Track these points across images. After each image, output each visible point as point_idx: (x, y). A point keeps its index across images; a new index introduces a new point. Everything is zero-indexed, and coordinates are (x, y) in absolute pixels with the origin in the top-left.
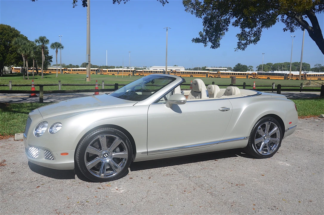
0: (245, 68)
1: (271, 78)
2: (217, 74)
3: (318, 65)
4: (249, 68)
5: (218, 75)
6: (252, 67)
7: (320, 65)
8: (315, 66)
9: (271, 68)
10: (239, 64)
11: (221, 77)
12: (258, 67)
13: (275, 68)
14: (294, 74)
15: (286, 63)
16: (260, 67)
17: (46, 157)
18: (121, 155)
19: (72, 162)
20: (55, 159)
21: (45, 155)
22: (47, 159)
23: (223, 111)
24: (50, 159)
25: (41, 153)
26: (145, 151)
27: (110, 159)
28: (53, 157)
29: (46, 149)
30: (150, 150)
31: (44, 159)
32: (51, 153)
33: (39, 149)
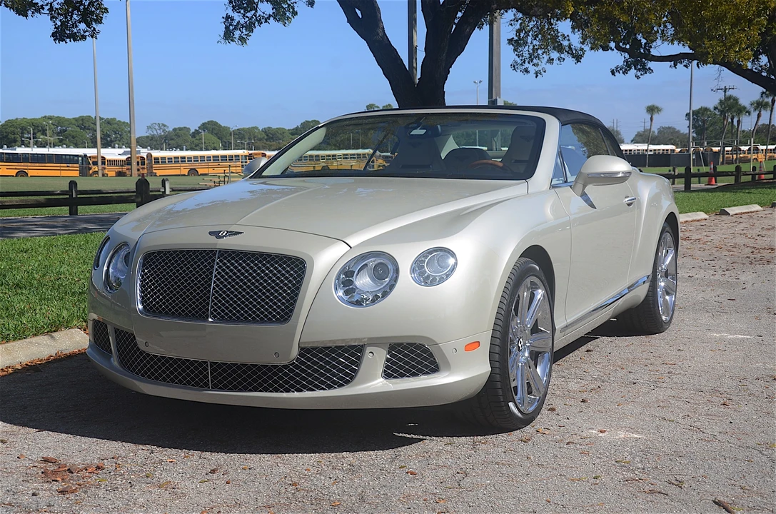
1: (30, 173)
3: (157, 127)
7: (164, 126)
14: (108, 157)
15: (50, 118)
17: (391, 371)
18: (542, 343)
19: (487, 368)
20: (448, 367)
21: (387, 367)
22: (395, 377)
23: (629, 205)
24: (414, 375)
25: (376, 359)
26: (564, 324)
27: (527, 354)
28: (434, 362)
29: (405, 341)
30: (569, 321)
31: (382, 379)
32: (426, 351)
33: (368, 349)
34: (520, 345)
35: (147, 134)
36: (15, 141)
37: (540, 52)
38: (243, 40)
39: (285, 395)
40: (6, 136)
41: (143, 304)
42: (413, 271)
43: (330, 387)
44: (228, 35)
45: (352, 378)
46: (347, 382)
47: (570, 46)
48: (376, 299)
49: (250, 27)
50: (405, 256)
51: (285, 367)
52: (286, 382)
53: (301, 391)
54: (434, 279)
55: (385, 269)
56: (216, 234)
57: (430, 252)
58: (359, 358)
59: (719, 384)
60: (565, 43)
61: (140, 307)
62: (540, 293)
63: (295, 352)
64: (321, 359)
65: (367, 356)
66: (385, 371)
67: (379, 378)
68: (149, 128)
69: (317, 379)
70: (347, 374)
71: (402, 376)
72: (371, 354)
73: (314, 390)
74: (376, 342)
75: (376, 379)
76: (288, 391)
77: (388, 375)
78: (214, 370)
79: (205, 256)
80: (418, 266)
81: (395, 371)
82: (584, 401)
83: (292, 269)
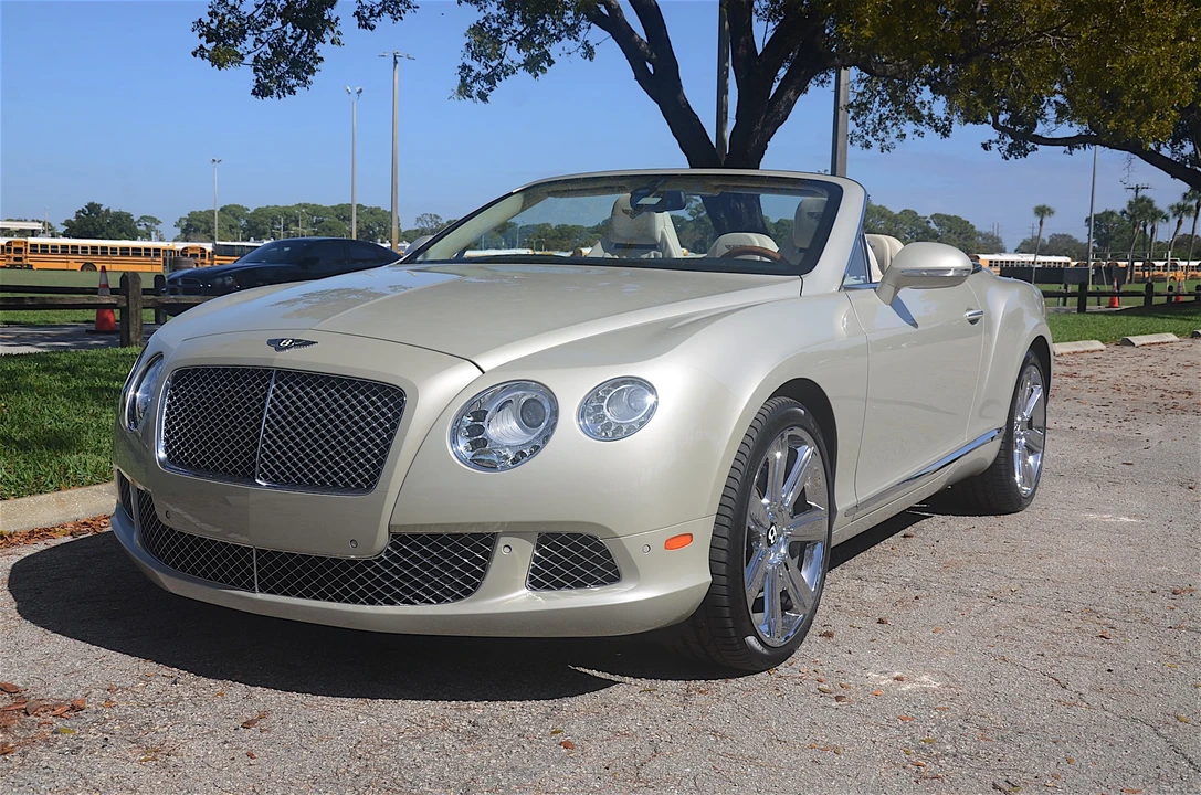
0: (121, 225)
2: (9, 250)
3: (428, 219)
4: (143, 228)
5: (12, 254)
6: (153, 220)
7: (437, 217)
8: (420, 224)
9: (241, 228)
10: (93, 207)
11: (36, 265)
12: (184, 223)
13: (260, 227)
15: (305, 206)
16: (194, 223)
17: (541, 579)
18: (811, 529)
19: (705, 578)
20: (635, 574)
21: (535, 570)
22: (548, 588)
23: (973, 322)
24: (579, 585)
25: (516, 558)
26: (853, 502)
27: (783, 550)
28: (612, 566)
29: (565, 530)
30: (861, 498)
31: (526, 591)
32: (600, 547)
33: (503, 541)
34: (771, 537)
35: (417, 227)
36: (265, 233)
37: (889, 123)
38: (483, 97)
39: (368, 609)
40: (255, 227)
41: (166, 451)
42: (582, 414)
43: (439, 600)
44: (464, 89)
45: (476, 586)
46: (468, 593)
47: (930, 115)
48: (520, 458)
49: (491, 79)
50: (571, 391)
51: (369, 563)
52: (370, 588)
53: (393, 603)
54: (619, 428)
55: (538, 411)
56: (276, 344)
57: (616, 382)
58: (488, 555)
59: (1097, 599)
60: (925, 112)
61: (162, 454)
62: (806, 452)
63: (382, 541)
64: (425, 554)
65: (501, 551)
66: (531, 578)
67: (521, 588)
68: (418, 219)
69: (418, 585)
70: (467, 580)
71: (559, 586)
72: (507, 550)
73: (414, 604)
74: (517, 530)
75: (516, 590)
76: (372, 602)
77: (536, 584)
78: (261, 562)
79: (256, 376)
80: (591, 407)
81: (547, 578)
82: (881, 622)
83: (385, 404)
